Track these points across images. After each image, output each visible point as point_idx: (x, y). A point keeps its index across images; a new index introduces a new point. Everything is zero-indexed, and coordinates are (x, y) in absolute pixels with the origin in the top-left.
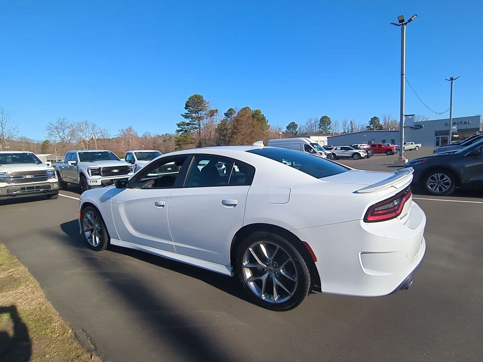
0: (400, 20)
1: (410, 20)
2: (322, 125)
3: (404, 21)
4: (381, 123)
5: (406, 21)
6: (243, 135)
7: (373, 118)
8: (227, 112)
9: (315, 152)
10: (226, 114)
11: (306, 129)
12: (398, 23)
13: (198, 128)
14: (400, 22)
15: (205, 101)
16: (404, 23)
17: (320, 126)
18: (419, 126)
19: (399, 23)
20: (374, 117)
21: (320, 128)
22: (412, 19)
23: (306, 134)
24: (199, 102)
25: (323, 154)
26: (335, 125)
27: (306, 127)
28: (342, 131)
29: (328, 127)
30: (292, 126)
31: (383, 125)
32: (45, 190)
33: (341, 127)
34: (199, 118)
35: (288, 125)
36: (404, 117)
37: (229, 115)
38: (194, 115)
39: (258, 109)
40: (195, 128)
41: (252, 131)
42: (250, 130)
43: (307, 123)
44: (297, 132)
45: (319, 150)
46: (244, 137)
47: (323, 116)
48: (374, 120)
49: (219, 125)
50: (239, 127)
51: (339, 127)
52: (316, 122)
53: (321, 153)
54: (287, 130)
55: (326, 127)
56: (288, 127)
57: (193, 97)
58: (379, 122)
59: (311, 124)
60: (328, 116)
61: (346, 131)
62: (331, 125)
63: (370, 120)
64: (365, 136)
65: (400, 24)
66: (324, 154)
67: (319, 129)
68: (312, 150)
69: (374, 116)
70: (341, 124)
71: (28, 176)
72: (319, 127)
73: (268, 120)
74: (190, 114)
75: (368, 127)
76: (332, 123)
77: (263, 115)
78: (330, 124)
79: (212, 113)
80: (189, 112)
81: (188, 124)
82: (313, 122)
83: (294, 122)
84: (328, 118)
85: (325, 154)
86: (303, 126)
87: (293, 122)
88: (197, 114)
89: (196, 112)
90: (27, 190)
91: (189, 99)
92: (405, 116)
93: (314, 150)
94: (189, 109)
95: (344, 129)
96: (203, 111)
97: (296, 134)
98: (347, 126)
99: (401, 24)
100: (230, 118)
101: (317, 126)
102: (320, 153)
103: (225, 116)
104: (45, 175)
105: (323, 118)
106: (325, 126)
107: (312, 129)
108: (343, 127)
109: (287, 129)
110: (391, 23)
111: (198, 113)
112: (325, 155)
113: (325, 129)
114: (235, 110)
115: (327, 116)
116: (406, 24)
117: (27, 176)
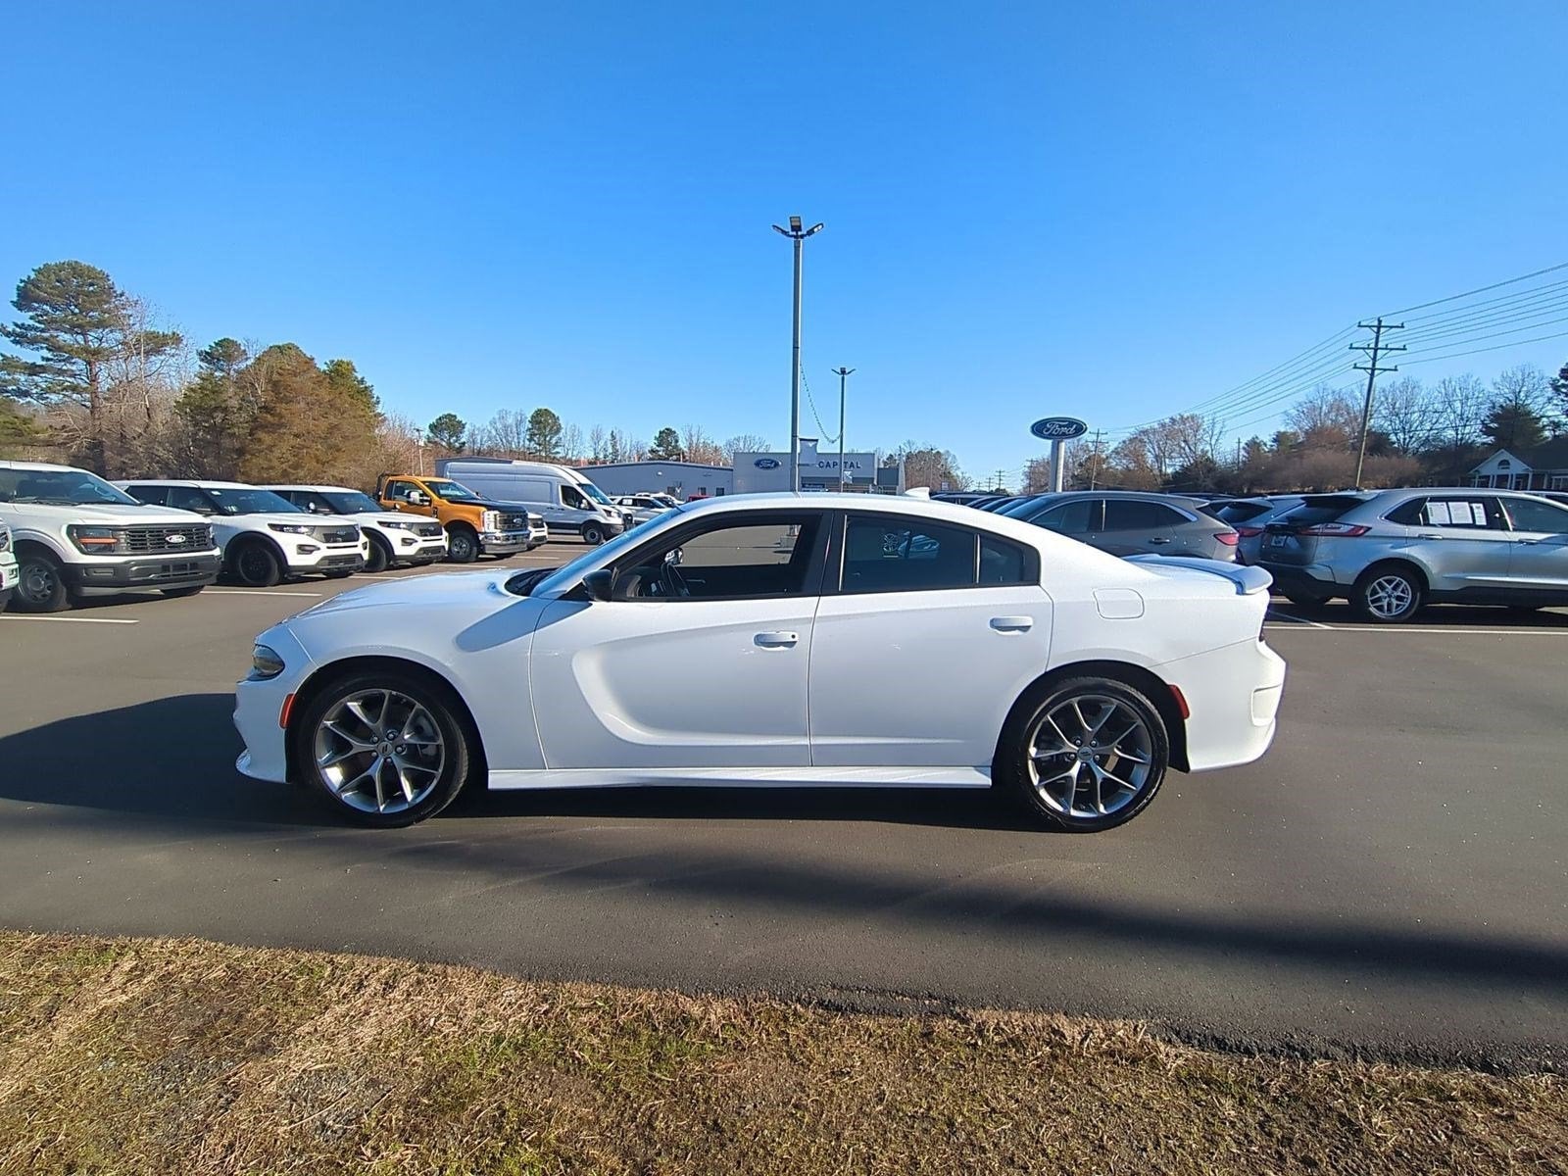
0: (793, 224)
1: (811, 232)
2: (536, 432)
3: (800, 230)
4: (683, 445)
5: (804, 232)
6: (297, 436)
7: (664, 432)
8: (207, 350)
9: (592, 508)
10: (207, 357)
11: (490, 439)
12: (788, 229)
13: (85, 389)
14: (793, 230)
15: (122, 295)
16: (799, 233)
17: (533, 435)
18: (773, 461)
19: (790, 230)
20: (667, 429)
21: (530, 440)
22: (816, 230)
23: (491, 451)
24: (88, 294)
25: (612, 514)
26: (573, 435)
27: (490, 432)
28: (591, 456)
29: (553, 441)
30: (447, 425)
31: (686, 450)
33: (587, 445)
34: (93, 356)
35: (433, 420)
36: (798, 441)
37: (218, 360)
38: (65, 338)
39: (345, 360)
40: (74, 389)
41: (333, 428)
42: (324, 424)
43: (493, 423)
44: (464, 443)
45: (600, 503)
46: (303, 443)
47: (540, 408)
48: (666, 436)
49: (192, 390)
50: (281, 408)
51: (582, 444)
52: (519, 423)
53: (609, 513)
54: (431, 435)
55: (548, 439)
56: (433, 428)
57: (61, 267)
58: (677, 441)
59: (506, 427)
60: (553, 412)
61: (601, 456)
62: (561, 435)
63: (657, 436)
64: (660, 473)
65: (791, 233)
66: (615, 515)
67: (527, 442)
68: (584, 501)
69: (668, 427)
70: (587, 437)
72: (528, 437)
73: (378, 398)
74: (43, 331)
75: (652, 451)
76: (563, 431)
77: (362, 381)
78: (558, 431)
79: (156, 344)
80: (39, 322)
81: (33, 369)
82: (510, 421)
83: (453, 414)
84: (554, 415)
85: (619, 514)
86: (482, 428)
87: (449, 415)
88: (80, 338)
89: (76, 328)
91: (39, 272)
92: (801, 440)
93: (589, 503)
94: (35, 309)
95: (595, 449)
96: (111, 331)
97: (459, 450)
98: (602, 443)
99: (794, 233)
100: (223, 371)
101: (523, 435)
102: (605, 510)
103: (202, 360)
105: (539, 413)
106: (546, 436)
107: (508, 441)
108: (593, 445)
109: (432, 431)
110: (774, 226)
111: (84, 334)
112: (619, 516)
113: (545, 445)
114: (243, 348)
115: (550, 409)
116: (802, 236)
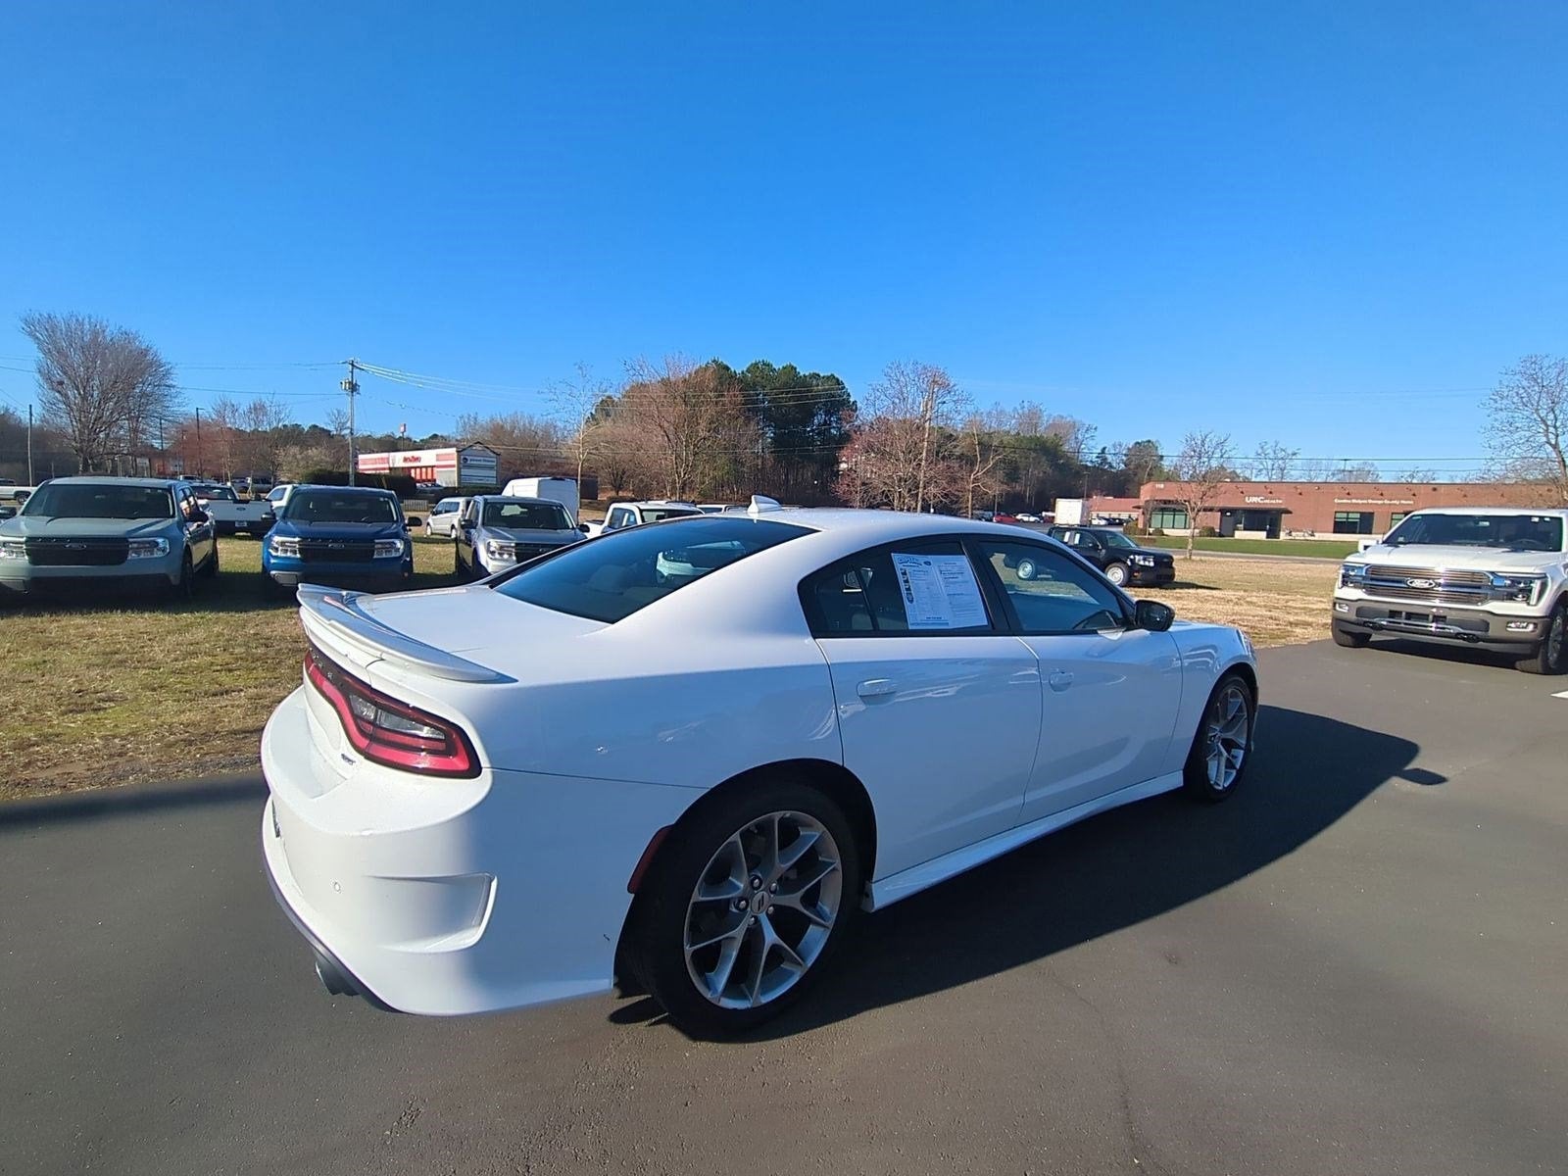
32: (1462, 631)
71: (1419, 580)
90: (1406, 619)
104: (1479, 588)
117: (1416, 580)
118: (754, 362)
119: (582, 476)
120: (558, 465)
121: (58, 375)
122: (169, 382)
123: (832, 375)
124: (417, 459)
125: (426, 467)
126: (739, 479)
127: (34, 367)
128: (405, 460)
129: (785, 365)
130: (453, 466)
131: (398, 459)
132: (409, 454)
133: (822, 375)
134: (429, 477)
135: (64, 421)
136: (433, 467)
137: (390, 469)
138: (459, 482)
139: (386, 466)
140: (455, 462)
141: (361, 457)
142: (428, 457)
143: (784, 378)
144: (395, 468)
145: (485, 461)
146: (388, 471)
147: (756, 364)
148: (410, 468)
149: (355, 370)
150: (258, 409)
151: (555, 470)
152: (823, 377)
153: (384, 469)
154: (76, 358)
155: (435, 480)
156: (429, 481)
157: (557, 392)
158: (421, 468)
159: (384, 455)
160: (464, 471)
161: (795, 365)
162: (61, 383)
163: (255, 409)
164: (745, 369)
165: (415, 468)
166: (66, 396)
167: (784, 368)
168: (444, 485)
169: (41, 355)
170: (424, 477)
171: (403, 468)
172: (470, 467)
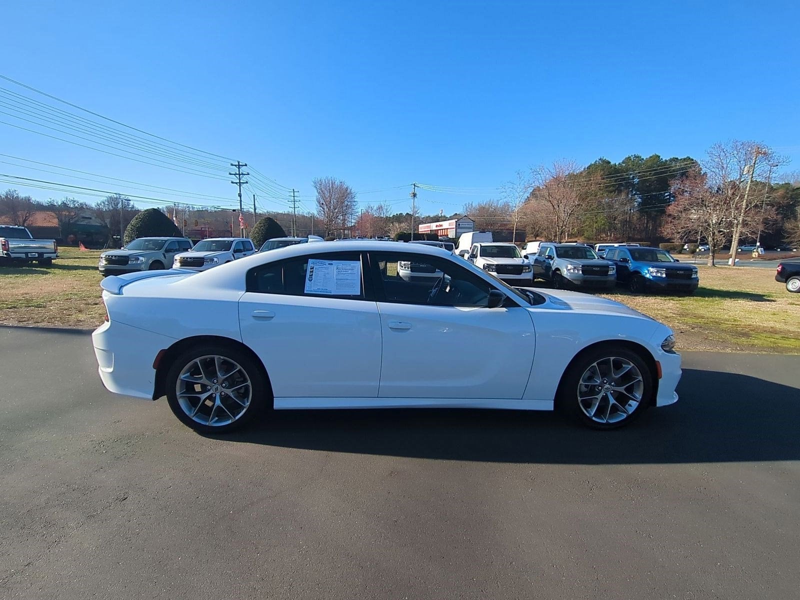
118: (627, 156)
119: (516, 230)
120: (506, 225)
121: (322, 201)
122: (355, 200)
123: (688, 157)
124: (441, 226)
125: (445, 229)
126: (612, 227)
127: (315, 199)
128: (437, 226)
129: (651, 155)
130: (454, 228)
131: (434, 226)
132: (438, 224)
133: (679, 158)
134: (446, 234)
135: (322, 217)
136: (447, 229)
137: (431, 231)
138: (456, 236)
139: (429, 229)
140: (454, 227)
141: (420, 226)
142: (445, 224)
143: (649, 164)
144: (433, 230)
145: (468, 225)
146: (429, 232)
147: (629, 157)
148: (438, 230)
149: (416, 188)
150: (380, 208)
151: (503, 228)
152: (681, 159)
153: (428, 231)
154: (327, 195)
155: (448, 235)
156: (445, 235)
157: (506, 187)
158: (443, 229)
159: (429, 224)
160: (458, 230)
161: (659, 155)
162: (323, 204)
163: (379, 208)
164: (621, 162)
165: (440, 230)
166: (324, 209)
167: (651, 157)
168: (452, 237)
169: (317, 194)
170: (443, 234)
171: (436, 230)
172: (462, 228)
